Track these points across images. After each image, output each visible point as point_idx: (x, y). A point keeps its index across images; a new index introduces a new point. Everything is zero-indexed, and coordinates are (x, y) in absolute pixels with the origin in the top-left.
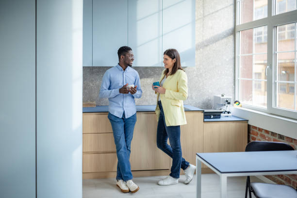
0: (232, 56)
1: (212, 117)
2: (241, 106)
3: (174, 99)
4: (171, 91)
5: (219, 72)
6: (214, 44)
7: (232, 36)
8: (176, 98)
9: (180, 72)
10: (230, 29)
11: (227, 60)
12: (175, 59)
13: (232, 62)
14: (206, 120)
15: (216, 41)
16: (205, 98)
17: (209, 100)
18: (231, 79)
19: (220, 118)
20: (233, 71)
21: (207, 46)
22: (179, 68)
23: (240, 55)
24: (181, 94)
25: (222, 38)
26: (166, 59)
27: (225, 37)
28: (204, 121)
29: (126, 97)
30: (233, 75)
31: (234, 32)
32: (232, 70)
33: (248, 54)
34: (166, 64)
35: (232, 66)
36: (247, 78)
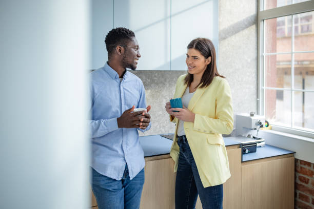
0: (254, 55)
1: (247, 151)
2: (271, 129)
3: (211, 132)
4: (205, 117)
6: (233, 37)
7: (254, 27)
8: (214, 130)
9: (220, 82)
10: (252, 16)
11: (249, 60)
12: (210, 58)
13: (254, 63)
15: (236, 33)
18: (253, 88)
19: (256, 151)
20: (256, 76)
21: (224, 39)
22: (217, 75)
23: (265, 54)
24: (225, 123)
25: (243, 29)
27: (247, 27)
28: (242, 162)
29: (127, 133)
30: (255, 83)
32: (254, 75)
33: (272, 54)
35: (254, 70)
36: (271, 87)
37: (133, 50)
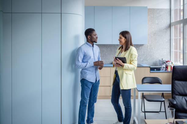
1: (155, 70)
5: (162, 47)
10: (168, 24)
11: (166, 40)
13: (169, 41)
14: (151, 71)
16: (154, 60)
17: (156, 62)
19: (159, 71)
20: (170, 46)
23: (173, 38)
26: (120, 38)
28: (150, 72)
31: (170, 26)
34: (120, 42)
37: (93, 36)
